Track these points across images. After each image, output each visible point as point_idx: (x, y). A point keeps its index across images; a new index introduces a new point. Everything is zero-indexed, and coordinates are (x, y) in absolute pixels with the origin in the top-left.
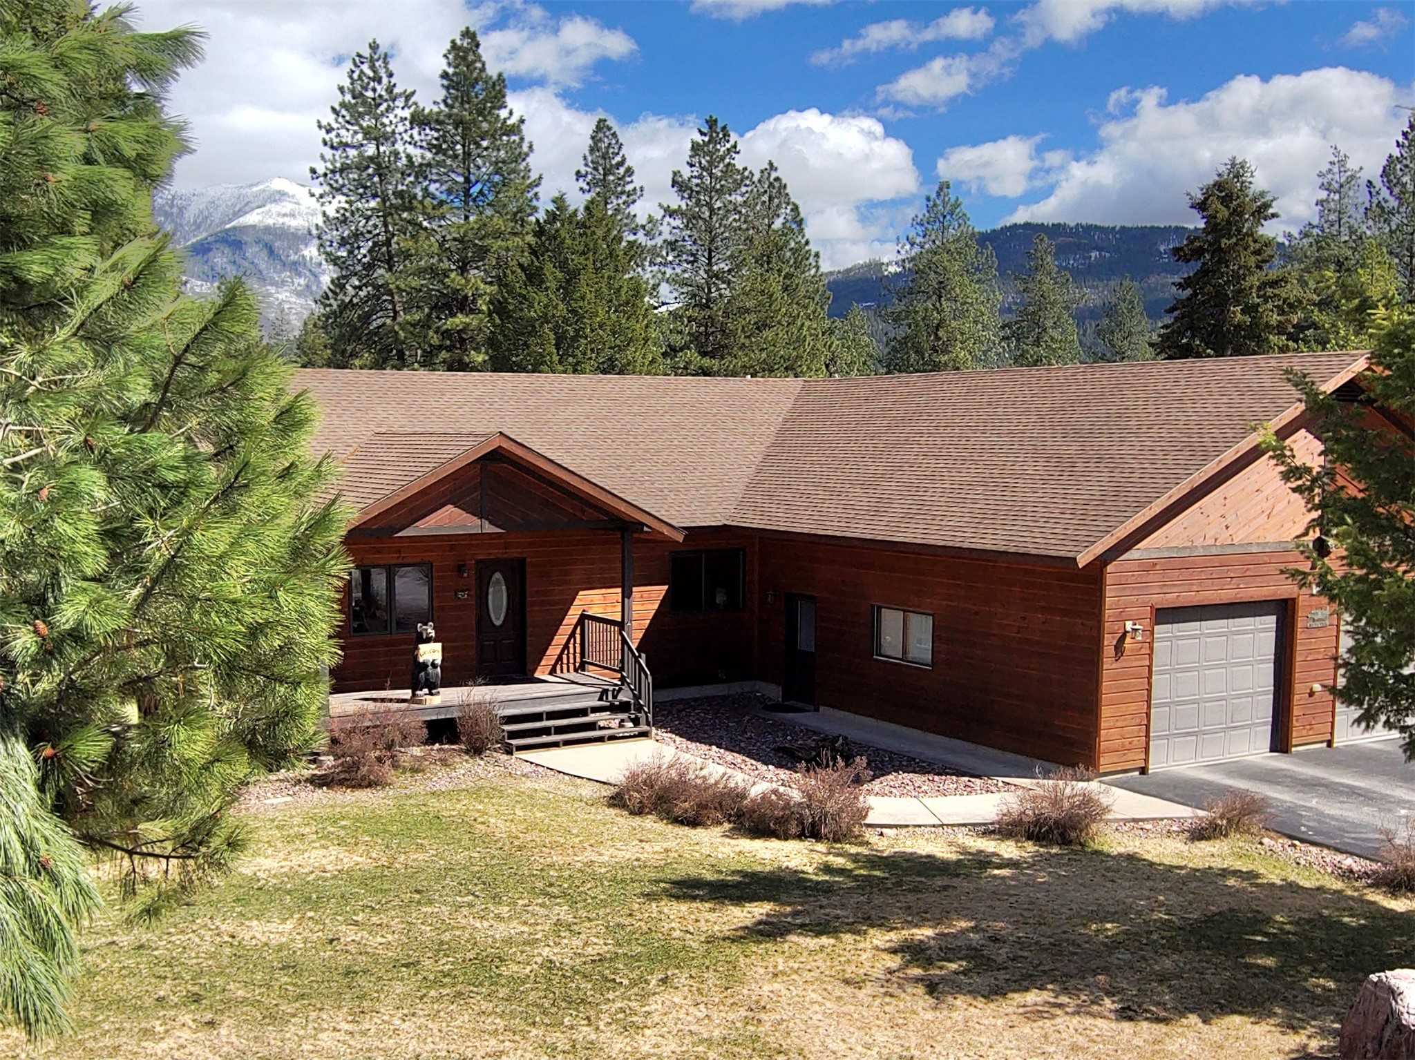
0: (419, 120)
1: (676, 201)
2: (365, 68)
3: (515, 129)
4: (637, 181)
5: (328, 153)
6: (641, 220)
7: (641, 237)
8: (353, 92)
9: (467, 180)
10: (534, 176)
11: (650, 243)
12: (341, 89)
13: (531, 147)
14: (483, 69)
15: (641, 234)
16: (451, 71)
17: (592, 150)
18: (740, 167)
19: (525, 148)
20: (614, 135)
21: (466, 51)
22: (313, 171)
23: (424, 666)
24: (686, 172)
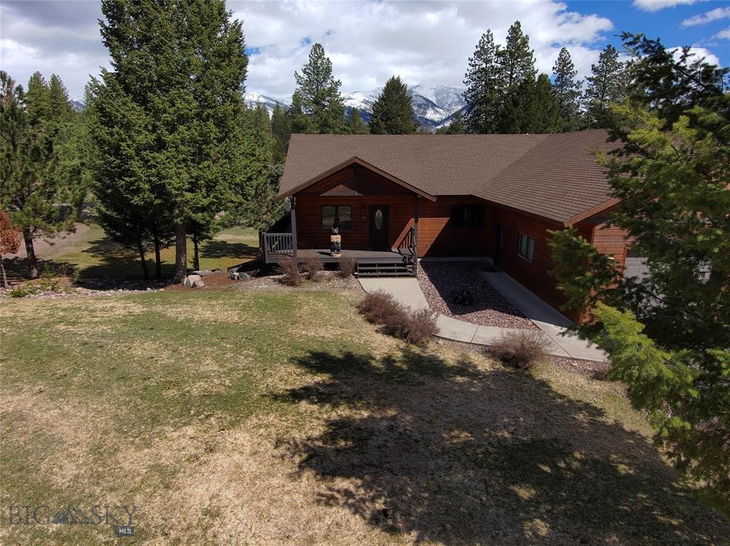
0: (499, 54)
1: (592, 75)
2: (485, 39)
3: (530, 54)
4: (575, 69)
5: (471, 68)
6: (575, 82)
7: (574, 88)
8: (480, 47)
9: (512, 73)
10: (535, 70)
11: (577, 91)
12: (477, 46)
13: (535, 60)
14: (521, 34)
15: (574, 87)
16: (510, 36)
17: (559, 59)
18: (618, 62)
19: (533, 60)
20: (568, 53)
21: (516, 29)
22: (466, 74)
23: (333, 243)
24: (597, 65)
